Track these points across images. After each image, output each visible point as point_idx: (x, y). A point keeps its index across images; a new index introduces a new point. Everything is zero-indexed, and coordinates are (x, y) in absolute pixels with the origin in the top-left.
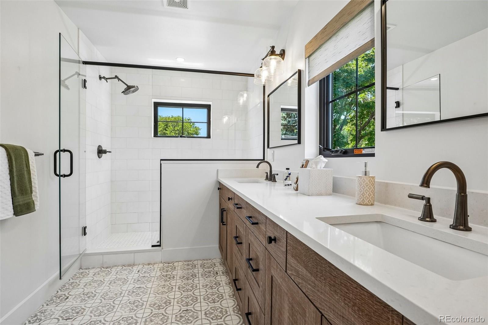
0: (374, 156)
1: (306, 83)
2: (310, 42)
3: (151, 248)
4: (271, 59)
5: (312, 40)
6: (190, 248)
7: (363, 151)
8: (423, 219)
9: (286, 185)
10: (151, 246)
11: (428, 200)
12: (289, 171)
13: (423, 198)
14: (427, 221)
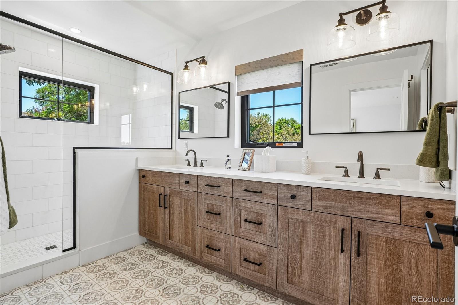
0: (302, 148)
1: (235, 93)
2: (242, 65)
3: (62, 254)
4: (201, 67)
5: (244, 65)
6: (110, 242)
7: (284, 145)
8: (344, 176)
9: (228, 168)
10: (62, 251)
11: (346, 168)
12: (229, 158)
13: (344, 167)
14: (346, 177)
